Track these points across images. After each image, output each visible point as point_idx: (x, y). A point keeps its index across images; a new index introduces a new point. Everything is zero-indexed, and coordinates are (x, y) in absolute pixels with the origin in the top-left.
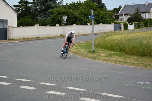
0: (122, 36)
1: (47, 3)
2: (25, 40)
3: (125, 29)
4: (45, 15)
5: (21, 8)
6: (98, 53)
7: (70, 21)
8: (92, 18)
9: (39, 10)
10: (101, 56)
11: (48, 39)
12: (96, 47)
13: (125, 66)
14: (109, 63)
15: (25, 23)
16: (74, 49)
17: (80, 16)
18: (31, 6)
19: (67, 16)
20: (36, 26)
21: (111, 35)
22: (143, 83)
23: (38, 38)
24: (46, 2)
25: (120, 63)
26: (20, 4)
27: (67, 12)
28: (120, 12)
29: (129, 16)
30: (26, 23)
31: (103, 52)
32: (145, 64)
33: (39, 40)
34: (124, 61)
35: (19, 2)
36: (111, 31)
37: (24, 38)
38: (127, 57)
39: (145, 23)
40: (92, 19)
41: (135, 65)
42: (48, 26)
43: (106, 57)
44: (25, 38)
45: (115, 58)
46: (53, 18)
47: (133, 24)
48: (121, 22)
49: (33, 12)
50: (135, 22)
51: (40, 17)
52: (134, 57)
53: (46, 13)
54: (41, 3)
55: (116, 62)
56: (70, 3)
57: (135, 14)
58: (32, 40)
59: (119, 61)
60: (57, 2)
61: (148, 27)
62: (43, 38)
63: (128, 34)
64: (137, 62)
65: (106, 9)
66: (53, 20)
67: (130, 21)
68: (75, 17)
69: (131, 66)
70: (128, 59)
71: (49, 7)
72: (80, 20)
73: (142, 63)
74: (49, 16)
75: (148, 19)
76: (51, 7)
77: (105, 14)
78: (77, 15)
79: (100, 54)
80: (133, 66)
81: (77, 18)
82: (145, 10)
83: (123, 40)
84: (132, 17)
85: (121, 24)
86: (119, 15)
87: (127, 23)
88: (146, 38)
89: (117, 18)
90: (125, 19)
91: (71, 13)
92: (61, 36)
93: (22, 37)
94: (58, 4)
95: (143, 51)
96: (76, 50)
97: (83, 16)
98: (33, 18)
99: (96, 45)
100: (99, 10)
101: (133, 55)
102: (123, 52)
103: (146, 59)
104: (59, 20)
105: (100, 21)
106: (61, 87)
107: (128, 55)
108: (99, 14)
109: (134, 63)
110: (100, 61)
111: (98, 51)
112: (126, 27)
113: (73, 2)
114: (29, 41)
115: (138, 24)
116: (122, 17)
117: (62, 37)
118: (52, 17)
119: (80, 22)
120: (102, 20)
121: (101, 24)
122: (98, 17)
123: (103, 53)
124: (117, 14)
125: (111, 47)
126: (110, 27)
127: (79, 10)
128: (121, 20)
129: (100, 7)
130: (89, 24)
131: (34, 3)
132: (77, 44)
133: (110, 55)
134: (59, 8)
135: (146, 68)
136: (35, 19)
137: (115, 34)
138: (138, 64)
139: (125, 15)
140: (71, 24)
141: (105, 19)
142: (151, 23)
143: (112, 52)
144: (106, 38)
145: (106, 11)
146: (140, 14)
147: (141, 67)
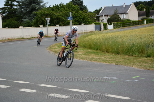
0: (100, 36)
1: (31, 6)
2: (10, 40)
3: (105, 29)
4: (29, 17)
5: (6, 11)
7: (53, 22)
8: (70, 19)
9: (24, 12)
11: (32, 39)
14: (85, 61)
15: (10, 25)
16: (55, 48)
17: (62, 17)
18: (17, 8)
19: (51, 17)
20: (21, 27)
21: (91, 35)
22: (111, 78)
23: (23, 39)
24: (31, 4)
25: (95, 61)
26: (5, 7)
27: (51, 14)
28: (100, 13)
29: (109, 17)
30: (12, 24)
31: (81, 50)
32: (117, 61)
33: (23, 40)
34: (99, 59)
35: (4, 5)
36: (92, 31)
37: (8, 39)
38: (103, 55)
39: (123, 23)
41: (108, 62)
42: (33, 27)
43: (83, 55)
44: (10, 39)
45: (91, 56)
46: (37, 20)
47: (112, 25)
48: (101, 22)
49: (18, 14)
50: (114, 23)
51: (25, 19)
52: (109, 55)
53: (31, 15)
54: (26, 5)
56: (53, 5)
57: (114, 15)
58: (16, 41)
59: (95, 59)
60: (42, 4)
62: (27, 38)
64: (110, 59)
65: (88, 10)
66: (37, 21)
67: (110, 21)
68: (58, 19)
69: (104, 63)
70: (103, 57)
71: (33, 9)
72: (63, 21)
75: (126, 20)
76: (35, 9)
77: (86, 16)
78: (60, 17)
79: (78, 53)
80: (106, 63)
81: (60, 19)
82: (122, 11)
84: (111, 18)
85: (101, 24)
86: (99, 16)
87: (107, 23)
88: (121, 37)
89: (97, 19)
90: (105, 19)
91: (55, 15)
93: (7, 38)
94: (42, 6)
95: (117, 49)
96: (57, 49)
97: (65, 17)
98: (18, 20)
100: (80, 11)
101: (108, 52)
102: (99, 50)
103: (119, 56)
104: (43, 21)
105: (81, 22)
106: (34, 85)
107: (104, 53)
108: (80, 15)
109: (108, 60)
110: (77, 59)
112: (105, 27)
113: (56, 5)
114: (14, 41)
115: (117, 24)
116: (103, 18)
117: (45, 37)
119: (63, 23)
120: (83, 20)
121: (82, 24)
122: (80, 18)
123: (81, 52)
124: (98, 15)
125: (89, 45)
126: (91, 27)
127: (61, 12)
129: (82, 8)
131: (19, 5)
133: (87, 54)
134: (42, 10)
135: (117, 64)
136: (21, 21)
137: (94, 34)
138: (111, 61)
139: (105, 16)
140: (55, 24)
141: (86, 20)
142: (128, 23)
143: (90, 50)
144: (85, 37)
145: (87, 12)
146: (118, 15)
147: (112, 64)
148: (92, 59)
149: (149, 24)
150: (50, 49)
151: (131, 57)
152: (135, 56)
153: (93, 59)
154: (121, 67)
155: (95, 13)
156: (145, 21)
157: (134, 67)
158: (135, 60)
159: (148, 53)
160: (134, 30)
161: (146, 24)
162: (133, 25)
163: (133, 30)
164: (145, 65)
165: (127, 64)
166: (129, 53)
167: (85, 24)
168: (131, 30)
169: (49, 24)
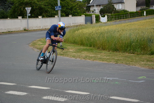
0: (93, 30)
3: (97, 22)
4: (4, 6)
6: (66, 48)
7: (34, 12)
8: (58, 8)
10: (69, 52)
11: (9, 34)
12: (65, 42)
13: (95, 61)
14: (78, 59)
16: (39, 45)
17: (46, 7)
19: (31, 7)
21: (81, 29)
22: (112, 78)
25: (90, 59)
27: (31, 2)
28: (91, 2)
29: (101, 7)
31: (72, 47)
32: (116, 59)
34: (95, 57)
36: (82, 24)
38: (98, 53)
39: (119, 15)
40: (59, 10)
41: (106, 61)
43: (75, 52)
45: (84, 54)
47: (106, 17)
48: (93, 13)
50: (108, 14)
52: (106, 52)
53: (6, 3)
55: (85, 58)
57: (108, 5)
59: (89, 57)
61: (121, 19)
62: (3, 33)
63: (100, 27)
64: (108, 57)
66: (14, 11)
67: (103, 12)
68: (41, 9)
69: (101, 62)
70: (99, 55)
72: (46, 11)
73: (113, 58)
74: (10, 7)
75: (122, 11)
77: (74, 5)
78: (43, 6)
79: (68, 50)
80: (103, 62)
81: (43, 9)
83: (94, 34)
84: (104, 8)
85: (92, 16)
86: (90, 6)
87: (99, 15)
88: (118, 31)
89: (88, 10)
90: (97, 10)
91: (36, 3)
92: (25, 30)
95: (115, 45)
96: (42, 46)
97: (49, 7)
99: (65, 40)
101: (104, 49)
102: (94, 46)
103: (118, 53)
104: (21, 11)
105: (69, 13)
107: (99, 50)
108: (68, 5)
109: (105, 59)
110: (68, 58)
111: (66, 47)
112: (98, 19)
115: (111, 16)
116: (94, 8)
118: (13, 8)
119: (47, 14)
120: (71, 11)
121: (70, 16)
123: (72, 49)
124: (88, 4)
125: (81, 41)
126: (80, 20)
128: (93, 12)
130: (56, 16)
132: (42, 40)
133: (80, 51)
135: (117, 63)
137: (86, 28)
138: (109, 59)
139: (97, 6)
140: (36, 16)
141: (75, 11)
142: (124, 15)
143: (82, 47)
144: (75, 32)
145: (75, 1)
146: (112, 4)
147: (111, 63)
148: (86, 57)
149: (150, 16)
150: (33, 46)
151: (132, 55)
152: (137, 53)
153: (88, 58)
154: (122, 66)
155: (84, 2)
156: (145, 12)
157: (137, 66)
158: (137, 58)
159: (152, 49)
160: (133, 23)
161: (146, 15)
162: (130, 17)
163: (131, 23)
164: (150, 63)
165: (128, 63)
166: (130, 50)
167: (74, 15)
168: (129, 23)
169: (30, 15)
